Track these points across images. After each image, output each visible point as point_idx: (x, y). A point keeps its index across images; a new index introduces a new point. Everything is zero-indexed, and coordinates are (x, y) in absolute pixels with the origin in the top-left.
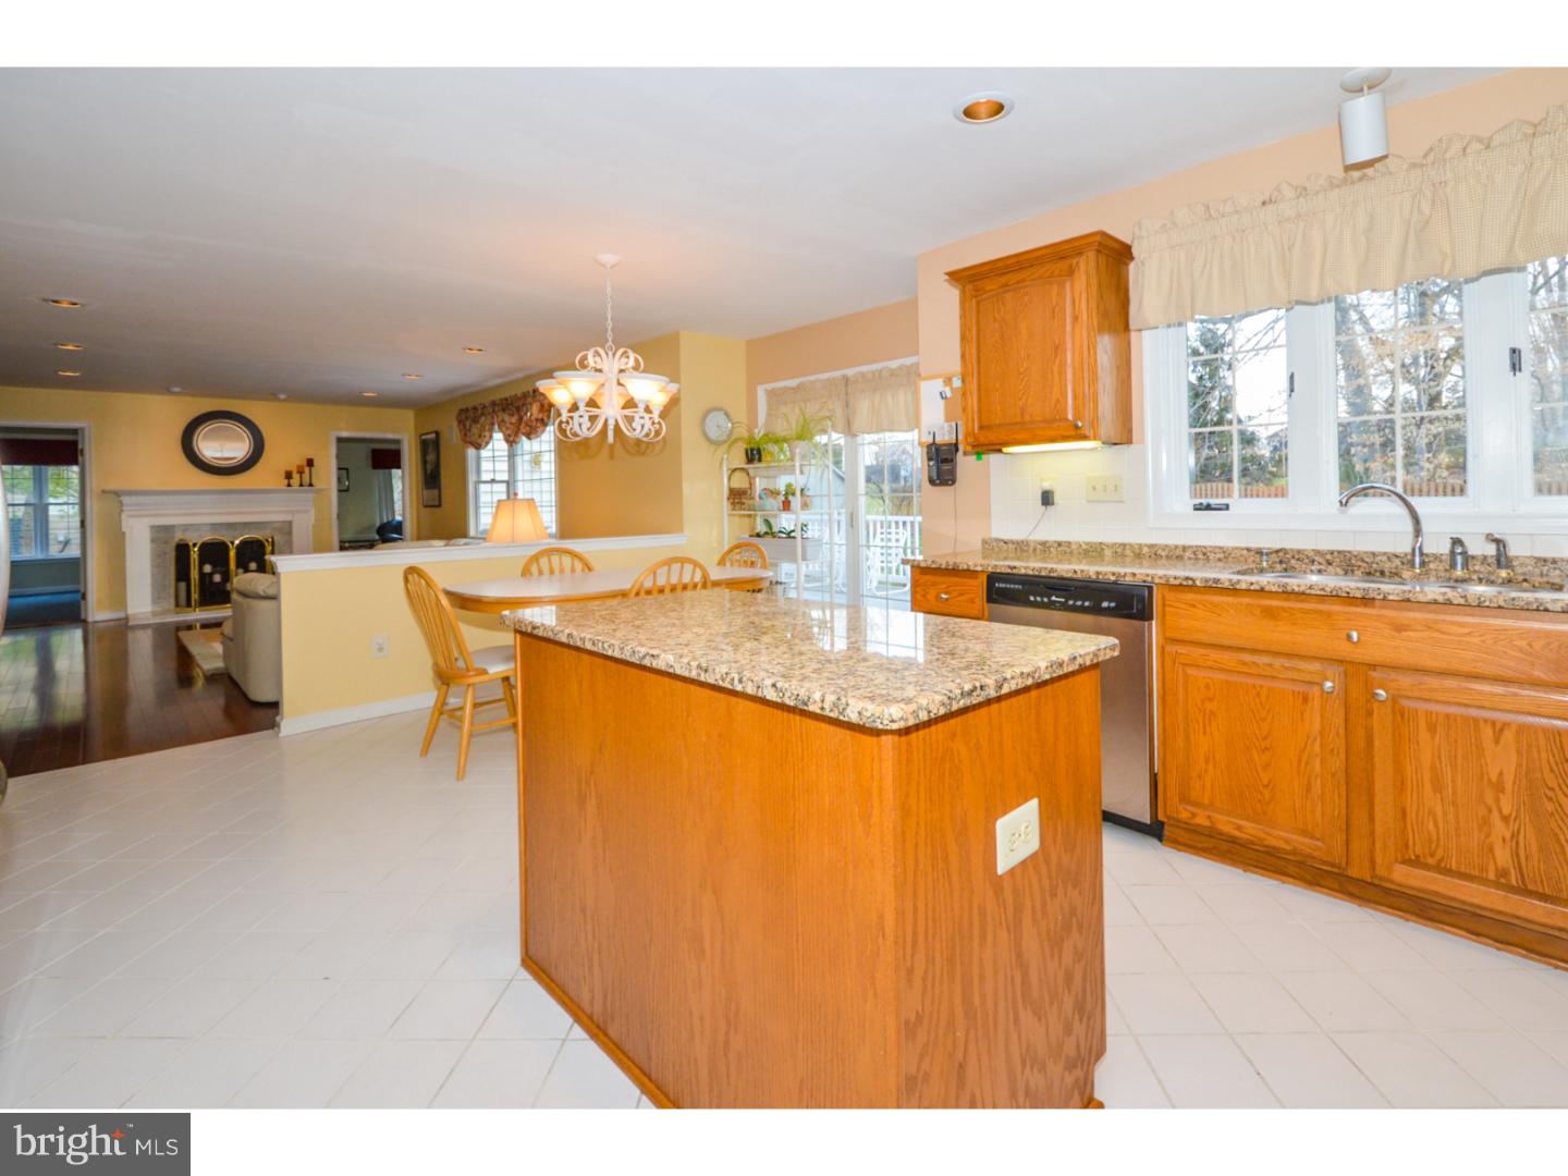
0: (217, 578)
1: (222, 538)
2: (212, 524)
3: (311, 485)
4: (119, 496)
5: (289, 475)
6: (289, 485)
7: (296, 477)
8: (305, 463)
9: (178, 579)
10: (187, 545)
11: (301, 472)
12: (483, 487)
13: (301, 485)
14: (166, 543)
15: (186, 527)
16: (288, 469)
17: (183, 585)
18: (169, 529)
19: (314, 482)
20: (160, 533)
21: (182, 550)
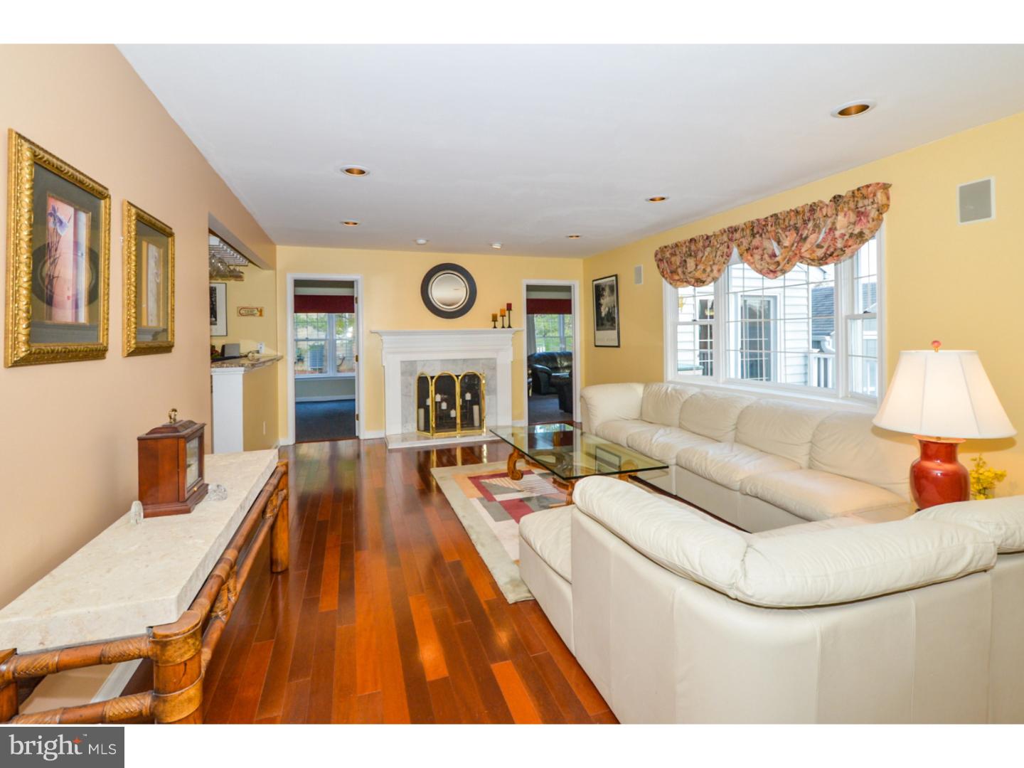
0: (444, 406)
1: (449, 373)
2: (442, 360)
3: (509, 327)
4: (381, 336)
5: (495, 319)
6: (495, 327)
7: (500, 319)
8: (506, 308)
9: (419, 407)
10: (426, 378)
11: (503, 316)
12: (680, 328)
13: (503, 327)
14: (411, 375)
15: (425, 362)
16: (494, 313)
17: (422, 411)
18: (413, 363)
19: (511, 325)
20: (408, 367)
21: (423, 381)
